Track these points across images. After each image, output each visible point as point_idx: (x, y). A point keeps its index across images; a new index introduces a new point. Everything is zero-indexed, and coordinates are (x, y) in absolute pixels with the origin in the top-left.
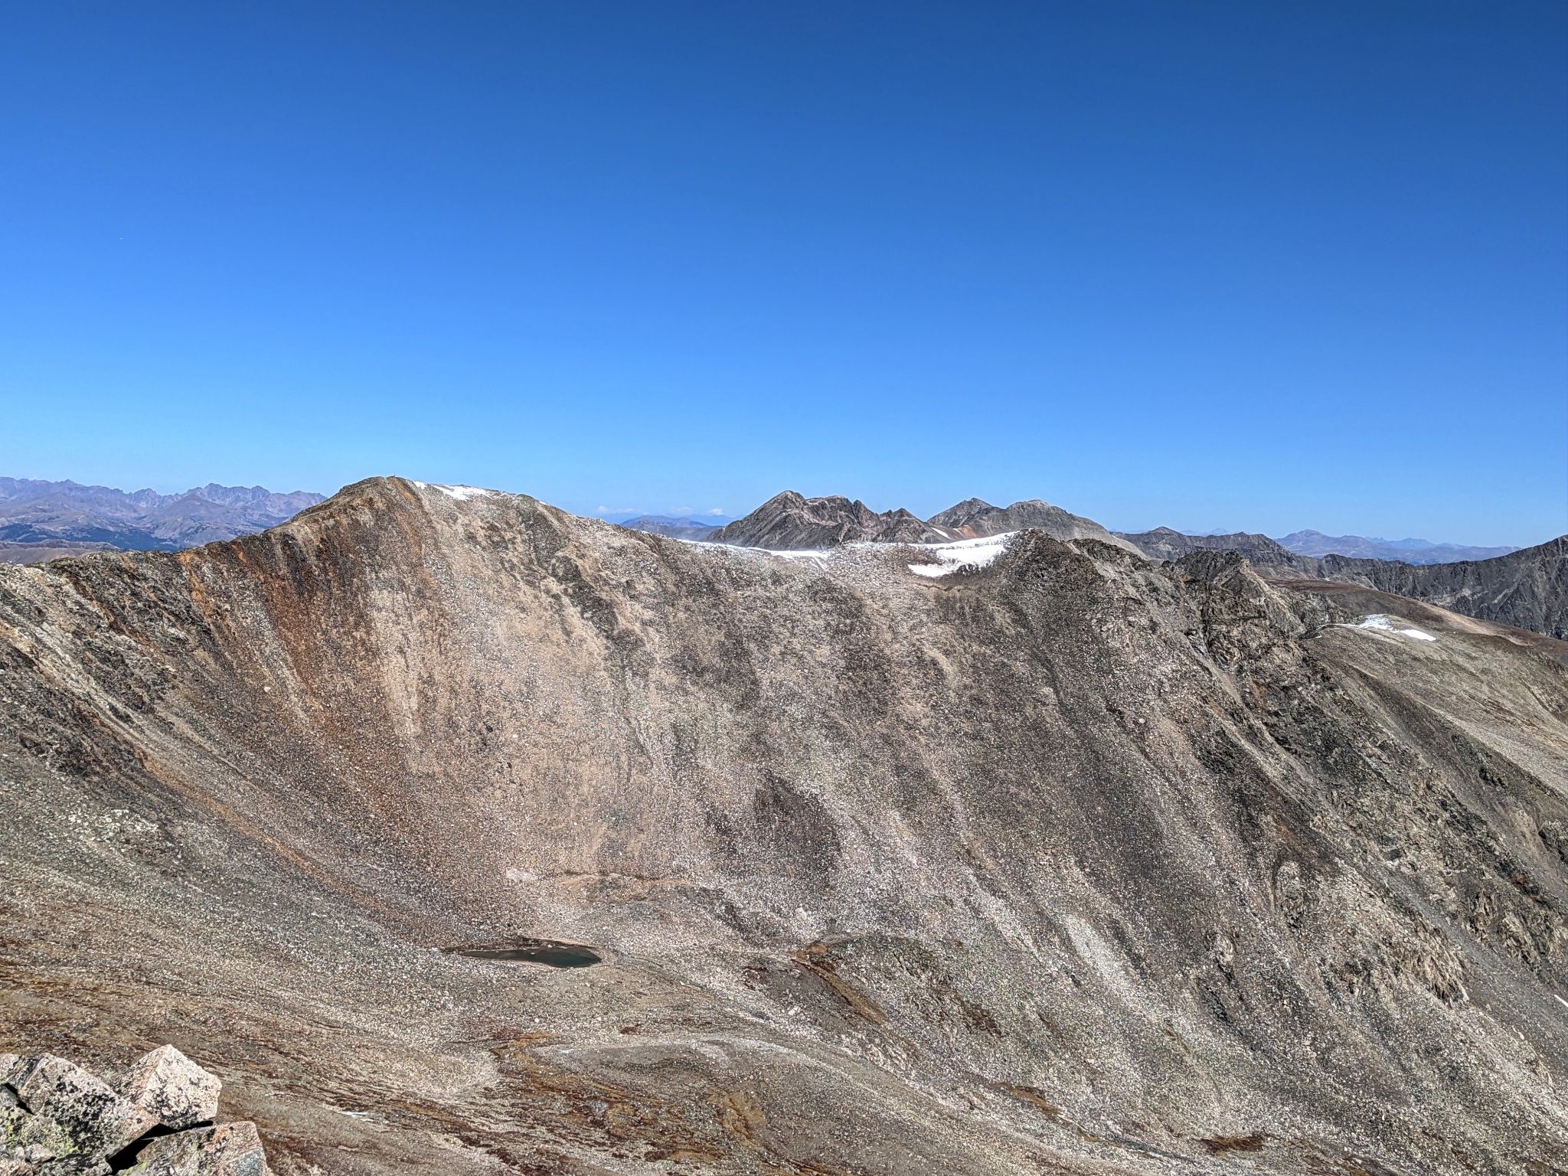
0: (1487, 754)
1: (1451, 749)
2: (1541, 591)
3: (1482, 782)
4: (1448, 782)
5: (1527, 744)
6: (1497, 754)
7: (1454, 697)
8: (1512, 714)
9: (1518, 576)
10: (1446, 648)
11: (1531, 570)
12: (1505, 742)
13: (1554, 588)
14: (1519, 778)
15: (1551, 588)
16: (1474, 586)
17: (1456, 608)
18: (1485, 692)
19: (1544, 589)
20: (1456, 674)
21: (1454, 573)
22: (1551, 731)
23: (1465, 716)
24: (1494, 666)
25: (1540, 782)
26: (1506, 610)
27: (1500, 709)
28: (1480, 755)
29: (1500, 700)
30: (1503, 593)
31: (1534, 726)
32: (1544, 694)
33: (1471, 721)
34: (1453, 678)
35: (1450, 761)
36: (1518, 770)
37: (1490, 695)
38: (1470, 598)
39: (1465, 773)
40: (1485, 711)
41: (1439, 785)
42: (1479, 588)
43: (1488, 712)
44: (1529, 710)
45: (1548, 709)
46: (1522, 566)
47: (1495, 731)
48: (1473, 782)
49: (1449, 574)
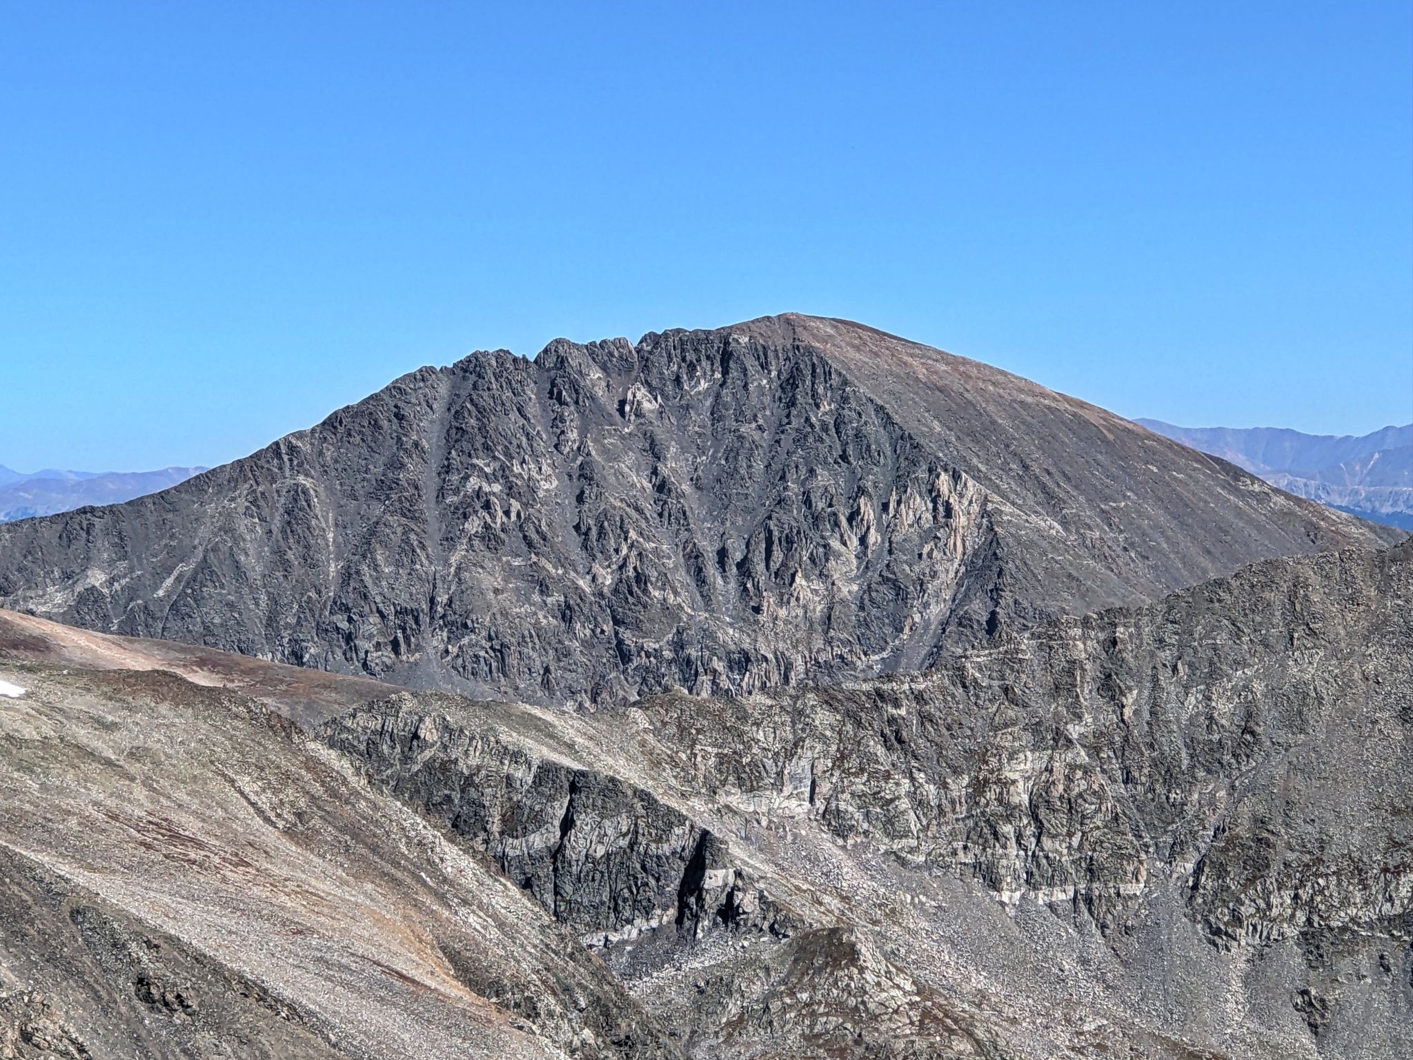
0: (148, 943)
1: (71, 940)
2: (254, 562)
3: (142, 1007)
4: (69, 1018)
5: (236, 909)
6: (169, 939)
7: (73, 822)
8: (200, 845)
9: (204, 532)
10: (51, 710)
11: (229, 516)
12: (189, 911)
13: (279, 553)
14: (220, 989)
15: (274, 552)
16: (111, 563)
17: (76, 617)
18: (139, 802)
19: (259, 557)
20: (74, 767)
21: (67, 538)
22: (285, 872)
23: (99, 863)
24: (156, 741)
25: (265, 991)
26: (184, 610)
27: (175, 837)
28: (133, 946)
29: (173, 816)
30: (175, 573)
31: (248, 865)
32: (264, 791)
33: (114, 871)
34: (70, 777)
35: (71, 971)
36: (218, 970)
37: (149, 806)
38: (105, 591)
39: (103, 994)
40: (143, 844)
41: (48, 1027)
42: (122, 565)
43: (148, 847)
44: (235, 833)
45: (273, 825)
46: (210, 508)
47: (167, 887)
48: (123, 1009)
49: (55, 541)
